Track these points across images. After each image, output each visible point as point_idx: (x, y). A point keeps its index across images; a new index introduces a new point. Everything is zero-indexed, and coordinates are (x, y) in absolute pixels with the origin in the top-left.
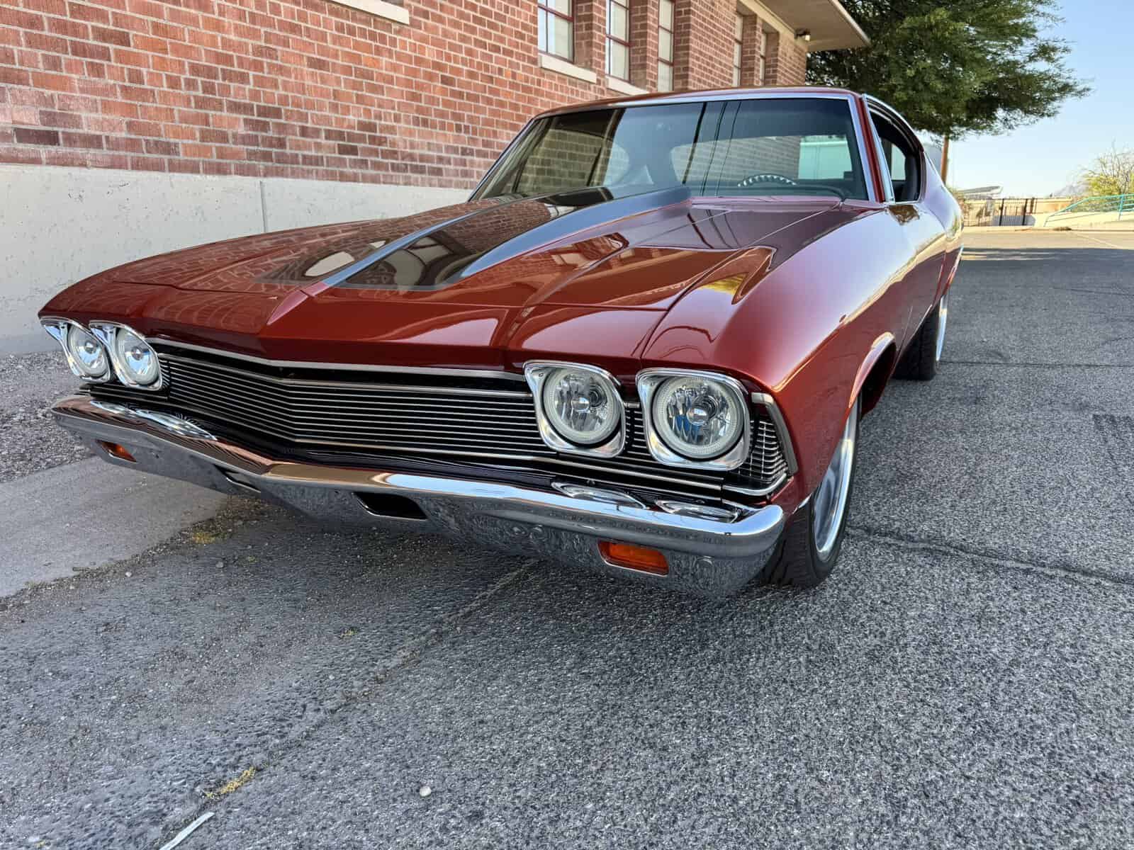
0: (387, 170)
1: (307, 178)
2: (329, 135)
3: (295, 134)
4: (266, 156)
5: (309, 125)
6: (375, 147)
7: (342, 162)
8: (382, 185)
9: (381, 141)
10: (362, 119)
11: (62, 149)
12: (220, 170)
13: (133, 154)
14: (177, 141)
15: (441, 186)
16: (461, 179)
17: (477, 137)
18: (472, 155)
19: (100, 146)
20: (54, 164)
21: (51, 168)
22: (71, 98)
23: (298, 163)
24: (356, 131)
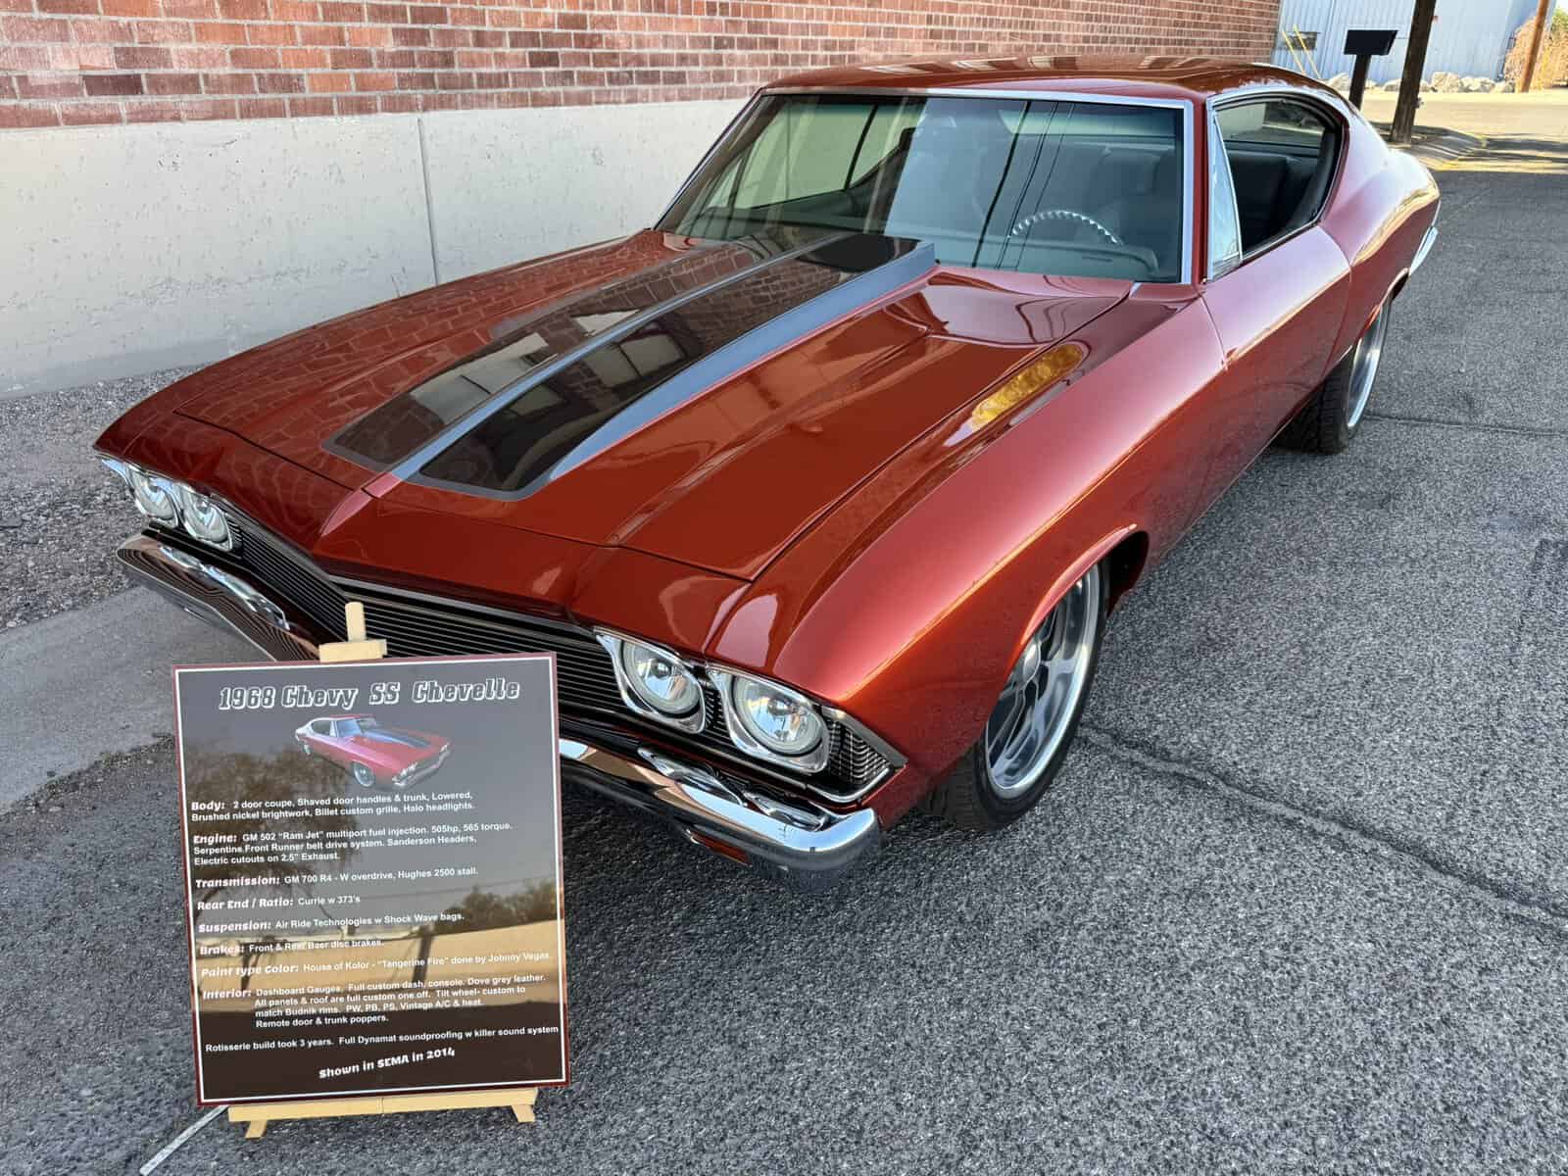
0: (602, 83)
1: (486, 106)
2: (517, 40)
3: (465, 44)
4: (426, 81)
5: (488, 28)
6: (584, 50)
7: (535, 79)
8: (595, 107)
9: (593, 41)
10: (565, 10)
11: (147, 99)
12: (362, 107)
13: (240, 96)
14: (300, 71)
15: (683, 98)
16: (712, 85)
17: (741, 18)
18: (732, 46)
19: (196, 89)
20: (138, 121)
21: (134, 126)
22: (154, 25)
23: (471, 87)
24: (557, 30)
